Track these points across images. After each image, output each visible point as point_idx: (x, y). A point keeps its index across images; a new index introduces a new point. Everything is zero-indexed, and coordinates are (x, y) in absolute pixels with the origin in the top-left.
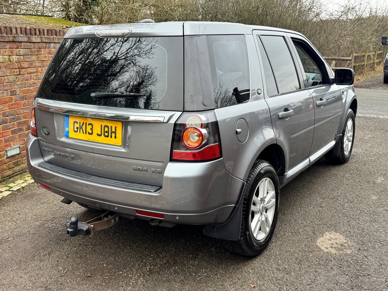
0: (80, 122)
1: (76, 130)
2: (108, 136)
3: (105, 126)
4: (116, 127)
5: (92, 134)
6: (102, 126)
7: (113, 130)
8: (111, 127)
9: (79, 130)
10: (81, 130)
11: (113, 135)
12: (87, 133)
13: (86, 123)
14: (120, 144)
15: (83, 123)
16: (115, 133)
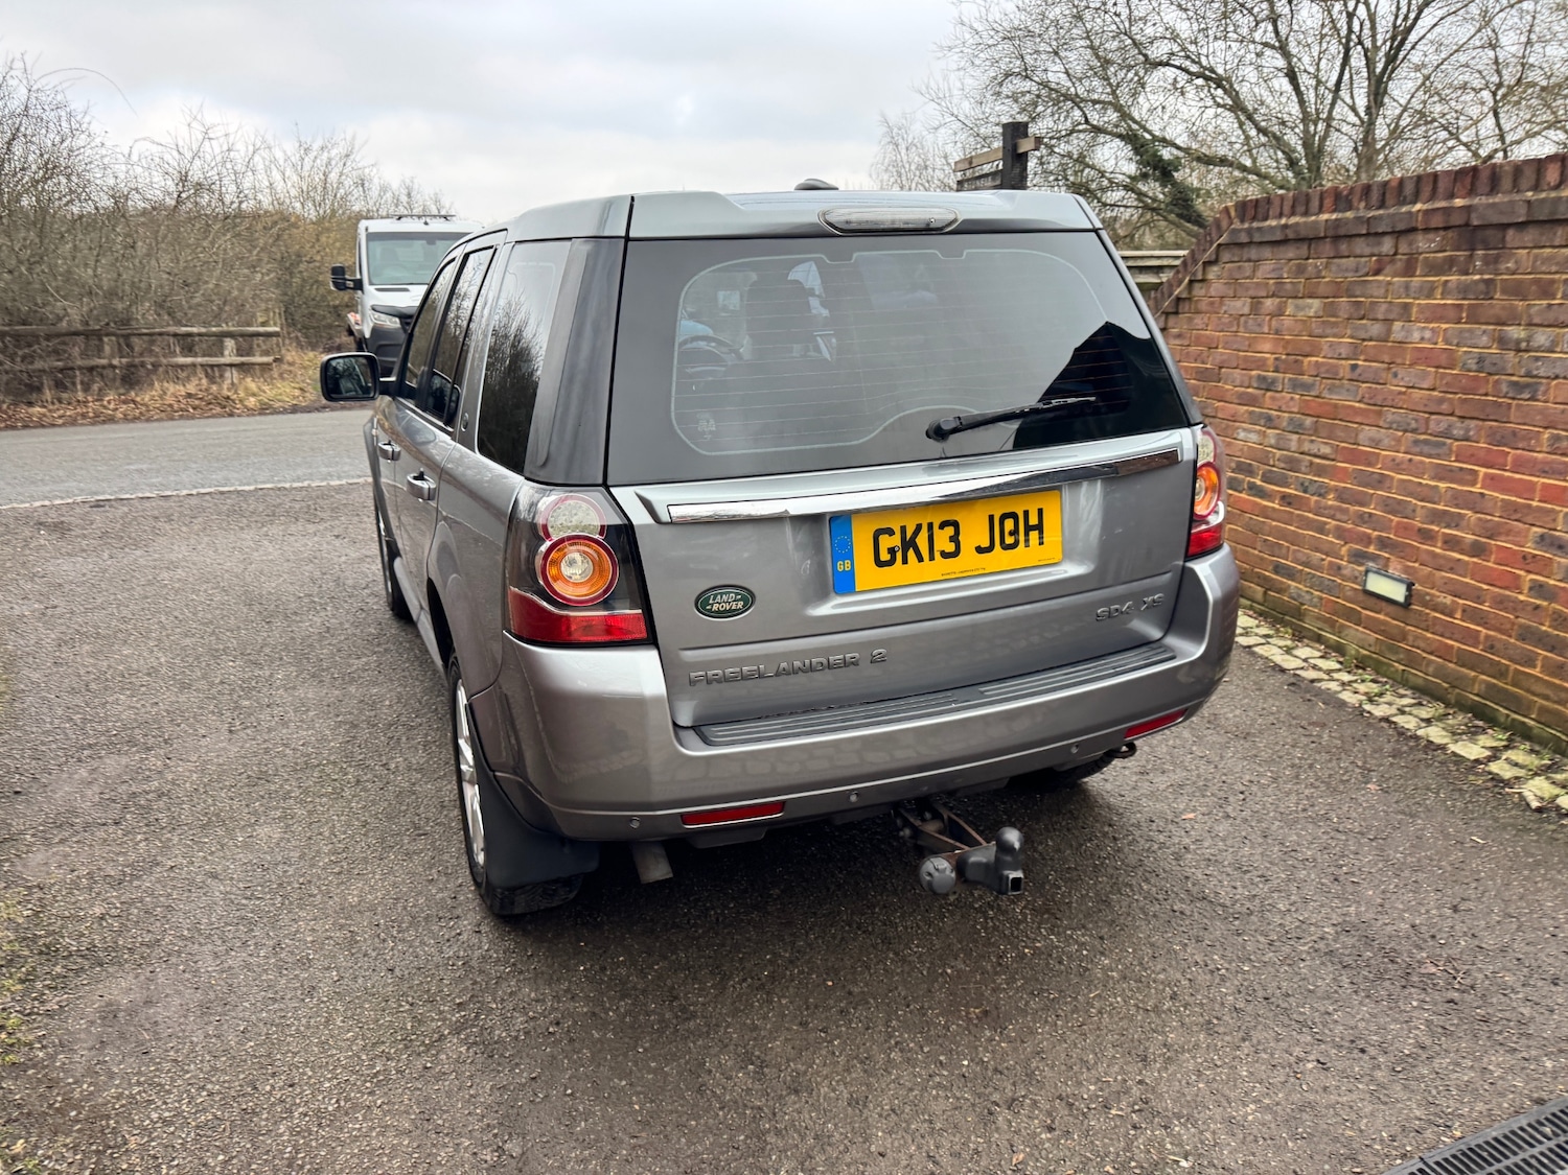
0: (903, 529)
1: (885, 556)
2: (1014, 546)
3: (1004, 517)
4: (1040, 512)
5: (956, 554)
6: (991, 518)
7: (1033, 520)
8: (1026, 513)
9: (899, 556)
10: (911, 554)
11: (1034, 535)
12: (937, 555)
13: (930, 526)
14: (1059, 556)
15: (919, 528)
16: (1039, 527)
